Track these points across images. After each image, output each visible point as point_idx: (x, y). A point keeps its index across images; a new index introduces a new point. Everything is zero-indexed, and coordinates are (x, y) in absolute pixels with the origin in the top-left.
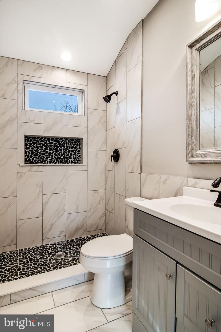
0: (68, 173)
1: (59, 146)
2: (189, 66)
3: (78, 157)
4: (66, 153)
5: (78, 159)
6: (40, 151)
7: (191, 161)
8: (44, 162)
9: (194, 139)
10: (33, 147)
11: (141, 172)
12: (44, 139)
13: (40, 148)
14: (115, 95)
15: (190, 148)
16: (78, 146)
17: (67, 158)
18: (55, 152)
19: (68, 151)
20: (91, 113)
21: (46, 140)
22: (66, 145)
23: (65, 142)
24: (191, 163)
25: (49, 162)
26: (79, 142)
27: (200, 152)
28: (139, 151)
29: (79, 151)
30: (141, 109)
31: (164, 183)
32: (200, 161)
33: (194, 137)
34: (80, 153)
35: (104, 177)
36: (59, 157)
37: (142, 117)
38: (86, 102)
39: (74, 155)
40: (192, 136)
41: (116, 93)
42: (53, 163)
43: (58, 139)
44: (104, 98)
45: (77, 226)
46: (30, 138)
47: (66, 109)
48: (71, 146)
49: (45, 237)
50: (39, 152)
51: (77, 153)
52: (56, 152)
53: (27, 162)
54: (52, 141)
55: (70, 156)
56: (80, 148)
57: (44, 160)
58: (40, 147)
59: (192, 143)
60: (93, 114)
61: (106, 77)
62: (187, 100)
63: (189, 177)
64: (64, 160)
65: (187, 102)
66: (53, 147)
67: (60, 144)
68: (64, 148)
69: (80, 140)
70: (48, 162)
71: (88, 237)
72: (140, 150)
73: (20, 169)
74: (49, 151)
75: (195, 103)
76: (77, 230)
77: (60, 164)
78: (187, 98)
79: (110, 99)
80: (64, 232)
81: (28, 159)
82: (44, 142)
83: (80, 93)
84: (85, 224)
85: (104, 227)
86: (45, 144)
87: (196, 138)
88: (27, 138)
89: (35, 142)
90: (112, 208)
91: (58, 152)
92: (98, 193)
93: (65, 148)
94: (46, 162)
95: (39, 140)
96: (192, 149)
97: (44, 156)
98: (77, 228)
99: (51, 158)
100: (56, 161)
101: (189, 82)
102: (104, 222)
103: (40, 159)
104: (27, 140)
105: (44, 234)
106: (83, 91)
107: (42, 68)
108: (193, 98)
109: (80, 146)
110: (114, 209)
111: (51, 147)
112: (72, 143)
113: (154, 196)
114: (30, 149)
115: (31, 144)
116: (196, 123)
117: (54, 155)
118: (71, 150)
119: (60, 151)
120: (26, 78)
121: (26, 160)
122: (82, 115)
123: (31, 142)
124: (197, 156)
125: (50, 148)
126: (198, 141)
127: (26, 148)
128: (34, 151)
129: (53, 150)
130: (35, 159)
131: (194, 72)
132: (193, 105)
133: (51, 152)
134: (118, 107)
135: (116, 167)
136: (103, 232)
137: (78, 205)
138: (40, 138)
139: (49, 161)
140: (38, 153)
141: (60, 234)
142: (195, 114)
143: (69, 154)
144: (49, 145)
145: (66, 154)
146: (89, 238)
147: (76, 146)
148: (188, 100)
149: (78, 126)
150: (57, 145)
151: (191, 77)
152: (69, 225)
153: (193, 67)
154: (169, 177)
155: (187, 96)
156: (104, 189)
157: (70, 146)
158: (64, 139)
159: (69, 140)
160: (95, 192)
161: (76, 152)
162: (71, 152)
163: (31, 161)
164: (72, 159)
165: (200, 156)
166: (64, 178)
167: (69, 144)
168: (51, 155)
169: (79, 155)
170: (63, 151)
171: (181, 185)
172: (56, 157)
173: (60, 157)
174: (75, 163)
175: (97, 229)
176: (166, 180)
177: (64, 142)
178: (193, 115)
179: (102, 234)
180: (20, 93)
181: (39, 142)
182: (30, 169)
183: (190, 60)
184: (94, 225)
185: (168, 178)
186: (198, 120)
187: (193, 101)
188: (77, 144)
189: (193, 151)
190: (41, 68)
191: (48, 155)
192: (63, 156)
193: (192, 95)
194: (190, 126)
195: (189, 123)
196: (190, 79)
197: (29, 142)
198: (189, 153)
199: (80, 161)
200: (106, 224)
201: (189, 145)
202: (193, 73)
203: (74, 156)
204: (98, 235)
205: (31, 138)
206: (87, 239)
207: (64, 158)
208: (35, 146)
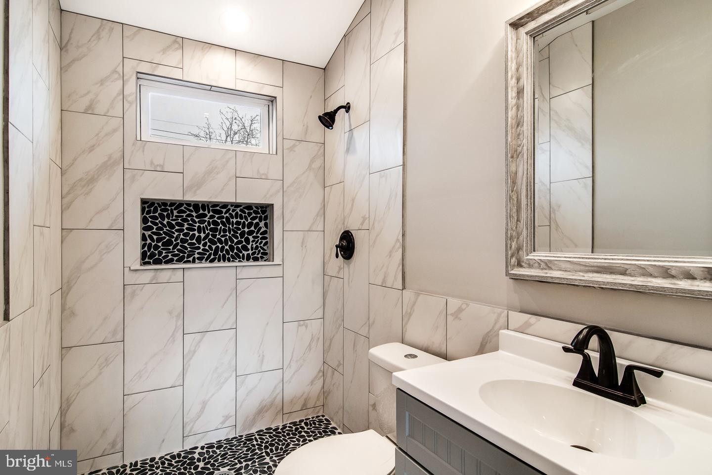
0: (241, 284)
1: (219, 221)
2: (512, 66)
3: (262, 245)
4: (237, 238)
5: (262, 251)
6: (177, 234)
7: (516, 274)
8: (186, 259)
9: (521, 226)
10: (160, 225)
11: (404, 288)
12: (185, 208)
13: (177, 228)
14: (343, 110)
15: (514, 245)
16: (263, 222)
17: (238, 248)
18: (210, 237)
19: (239, 232)
20: (291, 149)
21: (191, 208)
22: (235, 220)
23: (234, 214)
24: (517, 279)
25: (199, 259)
26: (264, 212)
27: (535, 256)
28: (398, 240)
29: (265, 232)
30: (404, 149)
31: (456, 317)
32: (536, 276)
33: (522, 222)
34: (266, 236)
35: (319, 290)
36: (220, 246)
37: (404, 165)
38: (280, 123)
39: (253, 241)
40: (518, 220)
41: (347, 108)
42: (206, 260)
43: (217, 205)
44: (320, 117)
45: (261, 402)
46: (153, 204)
47: (231, 124)
48: (246, 223)
49: (190, 432)
50: (175, 236)
51: (261, 236)
52: (214, 236)
53: (147, 260)
54: (204, 210)
55: (244, 243)
56: (266, 225)
57: (186, 255)
58: (178, 224)
59: (519, 235)
60: (294, 151)
61: (324, 69)
62: (507, 140)
63: (511, 308)
64: (231, 253)
65: (506, 143)
66: (206, 223)
67: (223, 217)
68: (231, 226)
69: (266, 207)
70: (194, 258)
71: (284, 427)
72: (400, 237)
73: (131, 278)
74: (197, 234)
75: (525, 148)
76: (261, 411)
77: (222, 264)
78: (507, 135)
79: (333, 121)
80: (231, 416)
81: (148, 254)
82: (186, 212)
83: (266, 102)
84: (280, 397)
85: (320, 403)
86: (189, 219)
87: (527, 224)
88: (146, 206)
89: (165, 214)
90: (339, 362)
91: (218, 237)
92: (306, 327)
93: (233, 226)
94: (191, 259)
95: (175, 209)
96: (519, 249)
97: (186, 245)
98: (261, 407)
99: (202, 250)
100: (212, 257)
101: (512, 101)
102: (321, 391)
103: (177, 252)
104: (147, 209)
105: (186, 424)
106: (273, 100)
107: (180, 45)
108: (521, 137)
109: (267, 221)
110: (342, 363)
111: (202, 226)
112: (250, 214)
113: (433, 343)
114: (154, 230)
115: (155, 218)
116: (527, 191)
117: (208, 244)
118: (246, 230)
119: (222, 234)
120: (145, 68)
121: (144, 255)
122: (271, 153)
123: (157, 214)
124: (530, 266)
125: (199, 227)
126: (531, 232)
127: (145, 229)
128: (164, 235)
129: (207, 232)
130: (165, 253)
131: (521, 81)
132: (520, 153)
133: (203, 235)
134: (351, 138)
135: (346, 269)
136: (318, 412)
137: (263, 356)
138: (177, 205)
139: (196, 256)
140: (173, 240)
141: (223, 423)
142: (525, 173)
143: (243, 240)
144: (197, 220)
145: (236, 240)
146: (288, 428)
147: (257, 220)
148: (509, 139)
149: (263, 177)
150: (215, 219)
151: (515, 90)
152: (244, 400)
153: (520, 70)
154: (468, 305)
155: (507, 131)
156: (321, 315)
157: (244, 222)
158: (232, 206)
159: (242, 208)
160: (299, 325)
161: (259, 235)
162: (246, 236)
163: (157, 257)
164: (248, 250)
165: (537, 265)
166: (231, 294)
167: (241, 218)
168: (202, 242)
169: (264, 241)
170: (230, 233)
171: (495, 324)
172: (214, 247)
173: (223, 247)
174: (256, 259)
175: (304, 407)
176: (460, 310)
177: (230, 214)
178: (520, 174)
179: (317, 417)
180: (131, 103)
181: (175, 213)
182: (154, 278)
183: (514, 55)
184: (299, 399)
185: (464, 306)
186: (530, 186)
187: (520, 143)
188: (261, 217)
189: (520, 253)
190: (177, 46)
191: (194, 244)
192: (230, 243)
193: (518, 130)
194: (514, 197)
195: (512, 192)
196: (514, 95)
197: (152, 214)
198: (512, 256)
199: (266, 254)
200: (326, 395)
201: (511, 238)
202: (521, 83)
203: (254, 243)
204: (306, 419)
205: (156, 205)
206: (284, 432)
207: (232, 248)
208: (165, 222)
